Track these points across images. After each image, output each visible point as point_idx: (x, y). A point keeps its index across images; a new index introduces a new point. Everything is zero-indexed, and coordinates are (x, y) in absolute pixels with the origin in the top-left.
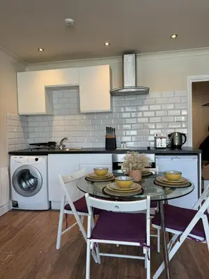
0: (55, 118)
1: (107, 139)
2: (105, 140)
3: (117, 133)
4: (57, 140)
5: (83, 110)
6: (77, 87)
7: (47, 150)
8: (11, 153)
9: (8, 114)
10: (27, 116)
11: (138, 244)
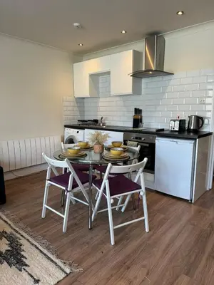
0: (101, 100)
1: (134, 119)
2: (132, 120)
3: (143, 114)
4: (99, 118)
5: (113, 93)
6: (109, 73)
7: (85, 126)
8: (66, 126)
9: (64, 98)
10: (84, 98)
11: (64, 188)
